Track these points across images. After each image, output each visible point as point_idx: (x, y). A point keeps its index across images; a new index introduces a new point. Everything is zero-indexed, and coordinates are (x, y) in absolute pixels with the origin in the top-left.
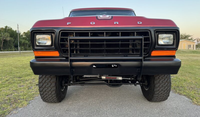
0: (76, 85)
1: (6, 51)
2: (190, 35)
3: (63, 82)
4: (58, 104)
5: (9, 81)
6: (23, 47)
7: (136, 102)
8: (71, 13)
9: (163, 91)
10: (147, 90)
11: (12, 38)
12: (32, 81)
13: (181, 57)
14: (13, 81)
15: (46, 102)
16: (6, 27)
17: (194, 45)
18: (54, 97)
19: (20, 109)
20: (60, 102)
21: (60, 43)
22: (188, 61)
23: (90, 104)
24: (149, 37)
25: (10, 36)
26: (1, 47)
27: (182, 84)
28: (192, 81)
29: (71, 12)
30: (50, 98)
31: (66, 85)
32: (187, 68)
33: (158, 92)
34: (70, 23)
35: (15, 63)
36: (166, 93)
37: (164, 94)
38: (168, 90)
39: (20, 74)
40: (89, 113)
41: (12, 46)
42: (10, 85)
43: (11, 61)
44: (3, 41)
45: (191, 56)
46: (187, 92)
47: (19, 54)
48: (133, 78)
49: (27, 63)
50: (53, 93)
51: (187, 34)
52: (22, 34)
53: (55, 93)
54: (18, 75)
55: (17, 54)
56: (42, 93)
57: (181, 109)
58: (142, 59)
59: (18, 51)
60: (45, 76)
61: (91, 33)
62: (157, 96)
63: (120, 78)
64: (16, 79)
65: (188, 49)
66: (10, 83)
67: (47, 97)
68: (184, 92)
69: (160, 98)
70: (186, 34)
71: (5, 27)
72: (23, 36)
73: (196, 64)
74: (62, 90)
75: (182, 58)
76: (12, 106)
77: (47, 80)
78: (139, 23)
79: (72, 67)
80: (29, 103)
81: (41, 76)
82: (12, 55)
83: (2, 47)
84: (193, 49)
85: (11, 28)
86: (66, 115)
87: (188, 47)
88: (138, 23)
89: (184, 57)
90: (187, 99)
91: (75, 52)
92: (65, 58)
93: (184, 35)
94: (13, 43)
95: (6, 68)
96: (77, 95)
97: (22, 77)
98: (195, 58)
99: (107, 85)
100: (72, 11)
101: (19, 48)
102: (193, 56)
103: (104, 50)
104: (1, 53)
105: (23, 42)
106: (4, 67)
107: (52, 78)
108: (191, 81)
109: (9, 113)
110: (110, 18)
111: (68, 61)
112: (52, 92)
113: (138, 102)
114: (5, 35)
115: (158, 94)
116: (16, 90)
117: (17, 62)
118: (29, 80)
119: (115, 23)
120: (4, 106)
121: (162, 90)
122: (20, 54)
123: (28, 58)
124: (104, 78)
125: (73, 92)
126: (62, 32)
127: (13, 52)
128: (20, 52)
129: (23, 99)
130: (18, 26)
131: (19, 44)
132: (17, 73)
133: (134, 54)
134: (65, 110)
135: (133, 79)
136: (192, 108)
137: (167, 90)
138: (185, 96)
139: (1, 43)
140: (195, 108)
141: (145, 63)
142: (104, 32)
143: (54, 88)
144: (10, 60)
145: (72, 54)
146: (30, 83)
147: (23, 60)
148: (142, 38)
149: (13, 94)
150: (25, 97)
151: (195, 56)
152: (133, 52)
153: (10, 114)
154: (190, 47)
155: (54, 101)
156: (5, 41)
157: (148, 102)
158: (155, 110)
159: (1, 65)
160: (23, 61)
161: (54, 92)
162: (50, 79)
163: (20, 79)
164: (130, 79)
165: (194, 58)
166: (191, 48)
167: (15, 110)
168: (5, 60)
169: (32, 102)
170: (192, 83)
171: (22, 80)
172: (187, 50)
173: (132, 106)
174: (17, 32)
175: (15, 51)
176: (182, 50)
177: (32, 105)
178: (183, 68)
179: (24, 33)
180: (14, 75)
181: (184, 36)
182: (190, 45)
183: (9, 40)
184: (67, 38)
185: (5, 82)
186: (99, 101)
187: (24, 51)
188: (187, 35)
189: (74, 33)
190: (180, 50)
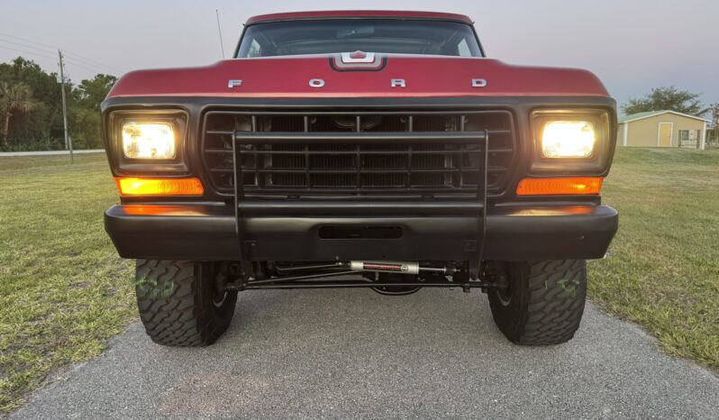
0: (262, 287)
1: (22, 150)
2: (691, 92)
3: (221, 278)
4: (205, 351)
5: (36, 268)
6: (81, 136)
7: (468, 344)
8: (248, 29)
9: (557, 315)
10: (505, 304)
11: (43, 103)
12: (115, 267)
13: (647, 176)
14: (50, 267)
15: (165, 344)
16: (19, 61)
17: (699, 131)
18: (190, 329)
19: (77, 368)
20: (211, 344)
21: (206, 153)
22: (673, 192)
23: (314, 352)
24: (509, 131)
25: (35, 97)
26: (3, 136)
27: (635, 282)
28: (671, 271)
29: (247, 27)
30: (177, 334)
31: (229, 287)
32: (663, 218)
33: (539, 316)
34: (238, 82)
35: (56, 198)
36: (566, 320)
37: (562, 322)
38: (575, 309)
39: (75, 241)
40: (308, 381)
41: (44, 133)
42: (40, 282)
43: (42, 191)
44: (11, 112)
45: (684, 172)
46: (648, 309)
47: (69, 159)
48: (457, 268)
49: (98, 200)
50: (184, 318)
51: (678, 90)
52: (78, 88)
53: (192, 316)
54: (68, 242)
55: (61, 163)
56: (149, 316)
57: (617, 369)
58: (482, 209)
59: (63, 149)
60: (156, 262)
61: (310, 117)
62: (538, 330)
63: (413, 268)
64: (59, 259)
65: (680, 145)
66: (40, 274)
67: (165, 329)
68: (636, 308)
69: (547, 336)
70: (675, 88)
71: (15, 61)
72: (82, 97)
73: (697, 204)
74: (219, 305)
75: (652, 182)
76: (51, 356)
77: (163, 274)
78: (478, 83)
79: (246, 234)
80: (108, 348)
81: (144, 261)
82: (45, 165)
83: (6, 134)
84: (698, 146)
85: (37, 66)
86: (230, 390)
87: (680, 139)
88: (475, 85)
89: (658, 177)
90: (643, 334)
91: (256, 183)
92: (223, 204)
93: (666, 93)
94: (45, 120)
95: (22, 216)
96: (270, 318)
97: (81, 252)
98: (699, 181)
99: (371, 287)
100: (251, 22)
101: (68, 140)
102: (691, 173)
103: (355, 175)
104: (5, 158)
105: (83, 117)
106: (18, 212)
107: (179, 269)
108: (670, 267)
109: (42, 380)
110: (377, 64)
111: (232, 214)
112: (181, 315)
113: (475, 344)
114: (15, 93)
115: (540, 321)
116: (60, 302)
117: (63, 192)
118: (104, 263)
119: (393, 85)
120: (22, 357)
121: (554, 310)
122: (73, 162)
123: (102, 177)
124: (357, 265)
125: (257, 309)
126: (210, 116)
127: (49, 156)
128: (72, 154)
129: (88, 331)
130: (61, 57)
131: (68, 125)
132: (65, 235)
133: (459, 188)
134: (229, 371)
135: (455, 270)
136: (654, 368)
137: (572, 308)
138: (638, 323)
139: (3, 121)
140: (666, 367)
141: (492, 220)
142: (357, 115)
143: (190, 302)
144: (36, 184)
145: (245, 189)
146: (110, 274)
147: (84, 185)
148: (483, 137)
149: (53, 314)
150: (92, 325)
151: (698, 173)
152: (456, 183)
153: (44, 384)
154: (688, 139)
155: (192, 342)
156: (17, 114)
157: (509, 346)
158: (530, 372)
159: (7, 204)
160: (82, 189)
161: (188, 314)
162: (173, 270)
163: (75, 258)
164: (445, 270)
165: (694, 180)
166: (690, 142)
167: (61, 370)
168: (21, 186)
169: (117, 341)
170: (672, 276)
171: (81, 263)
172: (672, 150)
173: (452, 360)
174: (59, 81)
175: (55, 148)
176: (656, 151)
177: (118, 353)
178: (647, 221)
179: (85, 82)
180: (52, 243)
181: (667, 96)
182: (688, 132)
183: (31, 112)
184: (230, 135)
185: (25, 271)
186: (343, 339)
187: (86, 148)
188: (678, 92)
189: (253, 118)
190: (648, 151)
